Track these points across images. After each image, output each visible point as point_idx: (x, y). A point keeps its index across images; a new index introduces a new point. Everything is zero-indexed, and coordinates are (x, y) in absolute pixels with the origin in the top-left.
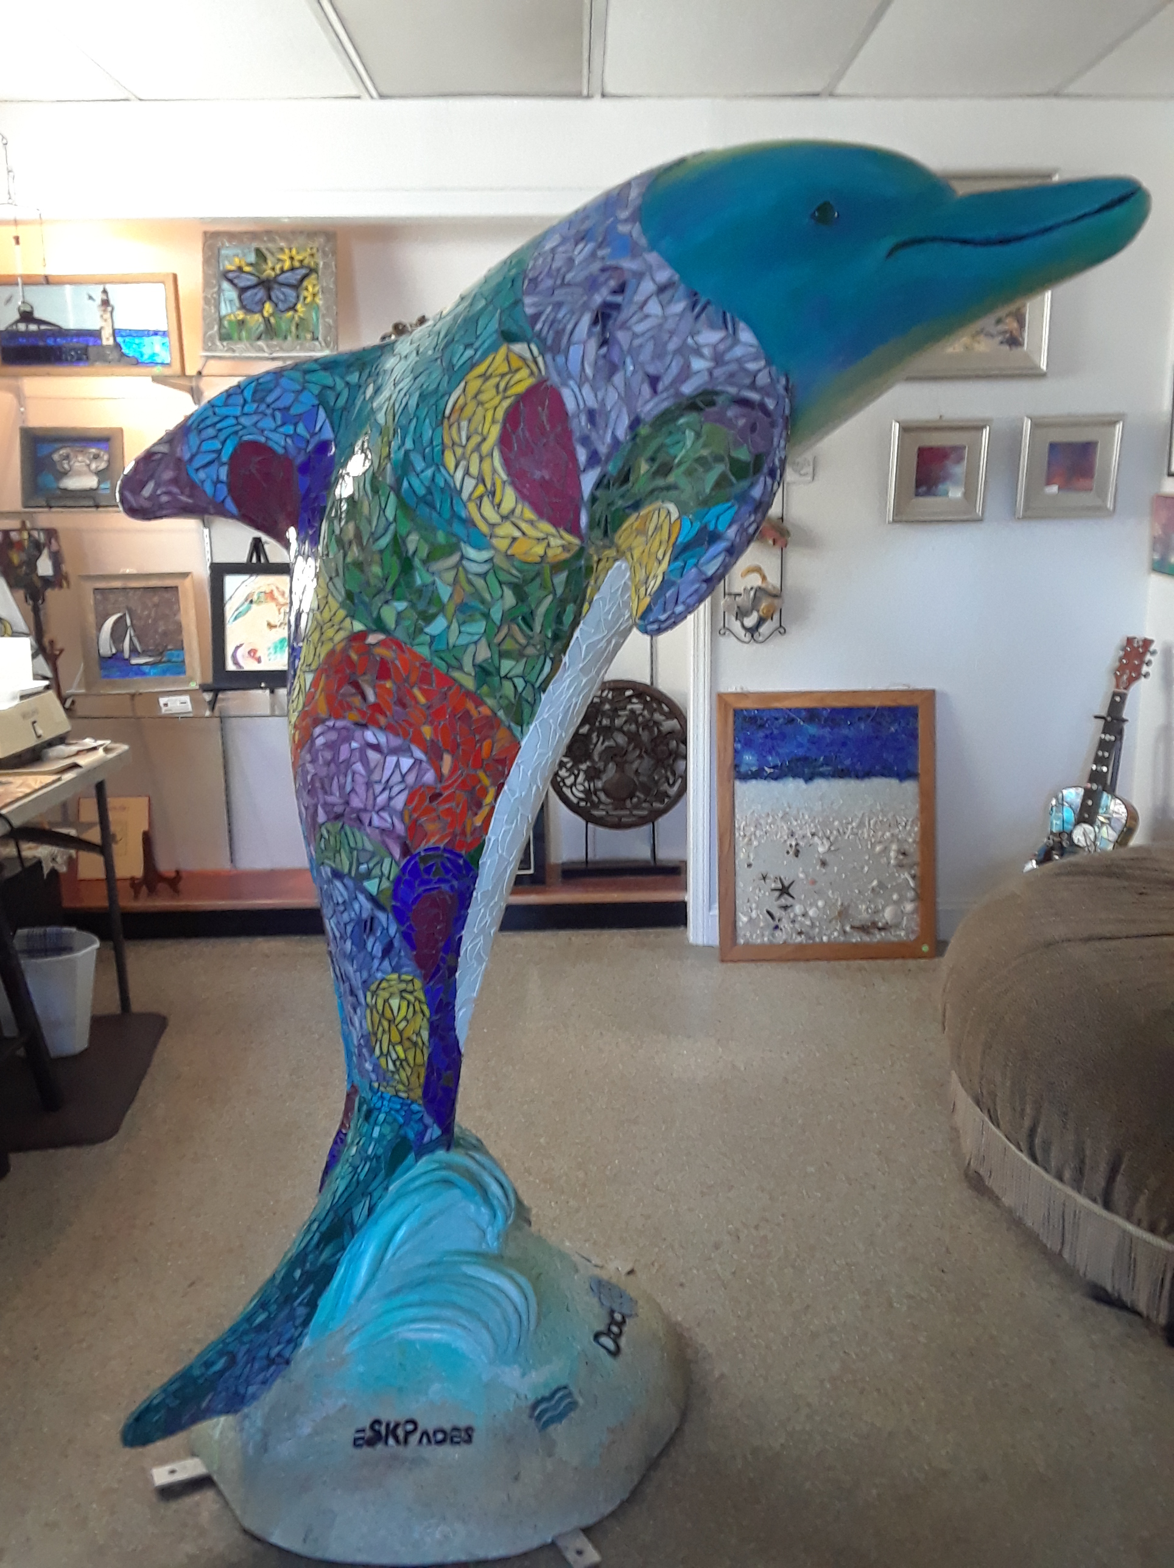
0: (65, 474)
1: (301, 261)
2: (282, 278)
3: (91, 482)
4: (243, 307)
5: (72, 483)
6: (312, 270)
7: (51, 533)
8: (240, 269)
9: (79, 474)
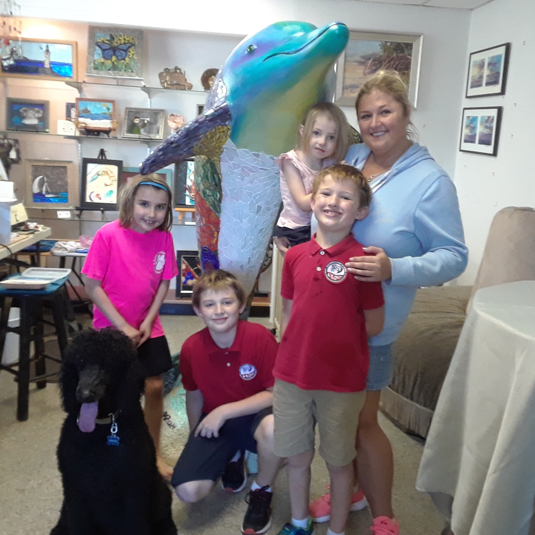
0: (24, 118)
1: (128, 41)
2: (121, 47)
3: (35, 122)
4: (104, 57)
5: (27, 122)
6: (133, 45)
7: (16, 141)
8: (103, 42)
9: (30, 118)
